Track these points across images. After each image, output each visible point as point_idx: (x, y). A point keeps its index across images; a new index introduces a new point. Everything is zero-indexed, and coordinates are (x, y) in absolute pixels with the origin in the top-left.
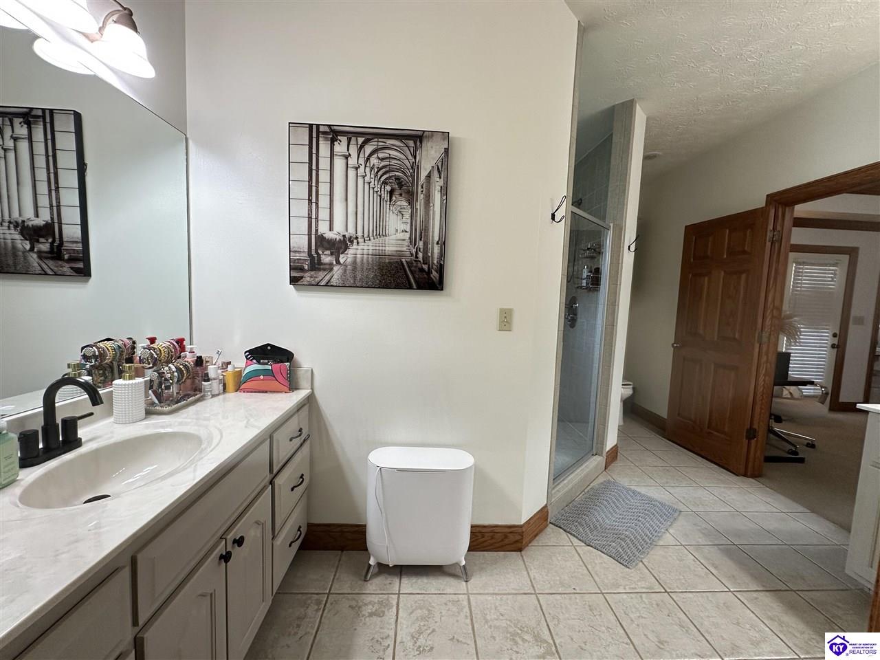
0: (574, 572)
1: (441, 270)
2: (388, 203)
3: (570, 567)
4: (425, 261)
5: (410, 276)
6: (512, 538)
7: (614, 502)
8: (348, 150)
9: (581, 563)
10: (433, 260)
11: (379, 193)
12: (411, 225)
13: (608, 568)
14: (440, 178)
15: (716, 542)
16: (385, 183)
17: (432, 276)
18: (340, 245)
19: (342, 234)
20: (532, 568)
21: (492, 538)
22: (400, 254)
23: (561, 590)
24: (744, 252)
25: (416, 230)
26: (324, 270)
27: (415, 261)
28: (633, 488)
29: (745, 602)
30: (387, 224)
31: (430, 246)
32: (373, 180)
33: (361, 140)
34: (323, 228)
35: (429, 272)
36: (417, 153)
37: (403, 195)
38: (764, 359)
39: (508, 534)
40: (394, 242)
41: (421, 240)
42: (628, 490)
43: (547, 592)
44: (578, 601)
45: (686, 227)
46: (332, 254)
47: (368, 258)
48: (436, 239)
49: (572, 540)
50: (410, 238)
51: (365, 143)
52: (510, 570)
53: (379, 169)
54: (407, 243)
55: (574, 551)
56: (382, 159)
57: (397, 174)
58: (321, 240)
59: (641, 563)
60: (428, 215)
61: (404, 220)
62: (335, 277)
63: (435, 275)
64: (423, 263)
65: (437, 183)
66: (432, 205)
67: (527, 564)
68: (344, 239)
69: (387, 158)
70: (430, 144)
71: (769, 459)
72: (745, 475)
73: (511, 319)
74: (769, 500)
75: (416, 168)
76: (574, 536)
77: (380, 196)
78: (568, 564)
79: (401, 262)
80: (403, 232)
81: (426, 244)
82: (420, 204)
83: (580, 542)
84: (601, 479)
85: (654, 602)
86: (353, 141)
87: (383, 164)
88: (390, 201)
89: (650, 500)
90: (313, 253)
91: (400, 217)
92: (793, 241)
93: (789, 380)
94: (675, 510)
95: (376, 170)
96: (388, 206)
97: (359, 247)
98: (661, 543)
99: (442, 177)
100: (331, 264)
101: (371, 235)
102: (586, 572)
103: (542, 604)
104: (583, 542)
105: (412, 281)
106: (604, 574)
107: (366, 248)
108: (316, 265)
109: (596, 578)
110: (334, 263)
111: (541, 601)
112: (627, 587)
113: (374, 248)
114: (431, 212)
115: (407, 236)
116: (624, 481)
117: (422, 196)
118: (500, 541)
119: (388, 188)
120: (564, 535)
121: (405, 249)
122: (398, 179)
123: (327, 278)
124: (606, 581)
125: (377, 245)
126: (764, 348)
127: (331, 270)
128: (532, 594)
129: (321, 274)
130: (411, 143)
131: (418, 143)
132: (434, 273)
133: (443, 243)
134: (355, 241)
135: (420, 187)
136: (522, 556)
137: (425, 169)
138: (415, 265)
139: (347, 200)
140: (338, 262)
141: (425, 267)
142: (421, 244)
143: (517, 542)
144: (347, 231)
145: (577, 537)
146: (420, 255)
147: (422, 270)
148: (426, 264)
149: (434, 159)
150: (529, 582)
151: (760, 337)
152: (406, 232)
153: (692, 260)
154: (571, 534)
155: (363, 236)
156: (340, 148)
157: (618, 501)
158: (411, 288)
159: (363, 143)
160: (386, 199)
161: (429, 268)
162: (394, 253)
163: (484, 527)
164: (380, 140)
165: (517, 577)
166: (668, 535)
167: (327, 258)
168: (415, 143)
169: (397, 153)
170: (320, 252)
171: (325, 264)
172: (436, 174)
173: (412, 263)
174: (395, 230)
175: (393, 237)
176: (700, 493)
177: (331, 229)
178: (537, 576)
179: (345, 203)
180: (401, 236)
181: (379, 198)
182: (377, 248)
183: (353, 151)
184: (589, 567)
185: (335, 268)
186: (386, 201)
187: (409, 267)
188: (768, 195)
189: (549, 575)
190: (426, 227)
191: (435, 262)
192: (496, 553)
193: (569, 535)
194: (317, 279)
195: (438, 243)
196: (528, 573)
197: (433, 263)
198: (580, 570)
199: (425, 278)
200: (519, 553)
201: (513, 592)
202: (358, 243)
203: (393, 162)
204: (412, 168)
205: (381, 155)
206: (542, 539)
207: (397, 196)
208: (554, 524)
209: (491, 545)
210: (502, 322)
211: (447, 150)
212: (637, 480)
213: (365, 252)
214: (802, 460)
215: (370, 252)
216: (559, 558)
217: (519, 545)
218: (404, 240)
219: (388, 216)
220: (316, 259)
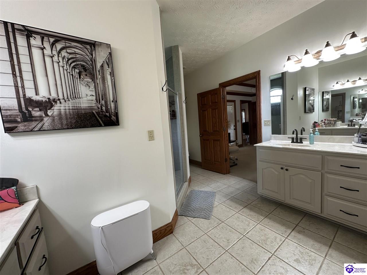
0: (194, 230)
1: (117, 115)
2: (79, 79)
3: (192, 229)
4: (107, 111)
5: (100, 120)
6: (168, 229)
7: (196, 198)
8: (43, 44)
9: (195, 226)
10: (111, 111)
11: (71, 73)
12: (96, 92)
13: (203, 223)
14: (109, 68)
15: (228, 198)
16: (74, 67)
17: (112, 119)
18: (46, 104)
19: (47, 97)
20: (179, 237)
21: (160, 233)
22: (91, 108)
23: (192, 241)
24: (216, 102)
25: (99, 95)
26: (36, 120)
27: (101, 111)
28: (200, 190)
29: (241, 214)
30: (80, 91)
31: (109, 103)
32: (65, 65)
33: (52, 40)
34: (30, 93)
35: (110, 117)
36: (93, 53)
37: (88, 75)
38: (226, 136)
39: (167, 229)
40: (86, 101)
41: (103, 100)
42: (199, 191)
43: (188, 244)
44: (199, 241)
45: (197, 94)
46: (40, 110)
47: (70, 111)
48: (112, 99)
49: (189, 218)
50: (96, 99)
51: (56, 41)
52: (171, 243)
53: (69, 59)
54: (94, 102)
55: (191, 223)
56: (70, 54)
57: (82, 63)
58: (29, 102)
59: (212, 216)
60: (105, 87)
61: (91, 89)
62: (46, 124)
63: (113, 118)
64: (106, 112)
65: (108, 71)
66: (106, 81)
67: (176, 237)
68: (49, 101)
69: (74, 53)
70: (100, 49)
71: (231, 166)
72: (226, 174)
73: (153, 134)
74: (234, 179)
75: (93, 61)
76: (189, 216)
77: (72, 75)
78: (191, 228)
79: (93, 113)
80: (91, 96)
81: (106, 102)
82: (99, 81)
83: (191, 218)
84: (189, 191)
85: (221, 228)
86: (46, 39)
87: (71, 56)
88: (80, 78)
89: (206, 192)
90: (24, 110)
91: (88, 87)
92: (228, 99)
93: (231, 141)
94: (214, 193)
95: (67, 60)
96: (79, 81)
97: (62, 105)
98: (215, 206)
99: (110, 67)
100: (41, 117)
101: (69, 97)
102: (198, 228)
103: (188, 250)
104: (192, 217)
105: (101, 122)
106: (204, 226)
107: (67, 105)
108: (27, 118)
109: (202, 229)
110: (44, 115)
111: (187, 249)
112: (212, 227)
113: (73, 105)
114: (107, 86)
115: (94, 98)
116: (196, 189)
117: (100, 76)
118: (164, 233)
119: (77, 71)
120: (185, 218)
121: (94, 105)
122: (83, 66)
123: (40, 125)
124: (205, 228)
125: (75, 103)
126: (225, 132)
127: (42, 120)
128: (183, 248)
129: (34, 124)
130: (88, 47)
131: (93, 47)
132: (113, 117)
133: (115, 101)
134: (58, 102)
135: (97, 72)
136: (174, 235)
137: (100, 62)
138: (101, 113)
139: (47, 76)
140: (47, 115)
141: (108, 114)
142: (103, 102)
143: (170, 230)
144: (51, 95)
145: (190, 217)
146: (104, 108)
147: (106, 116)
148: (108, 112)
149: (103, 57)
150: (181, 244)
151: (224, 129)
152: (93, 96)
153: (201, 106)
154: (187, 216)
155: (64, 98)
156: (36, 41)
157: (197, 197)
158: (100, 126)
159: (54, 41)
160: (76, 77)
161: (110, 114)
162: (88, 108)
163: (156, 230)
164: (66, 42)
165: (175, 244)
166: (215, 202)
167: (36, 113)
168: (91, 47)
169: (79, 51)
170: (30, 109)
171: (35, 117)
172: (106, 66)
173: (99, 113)
174: (86, 95)
175: (85, 99)
176: (218, 184)
177: (37, 94)
178: (182, 240)
179: (46, 78)
180: (90, 98)
181: (71, 76)
182: (75, 105)
183: (47, 45)
184: (198, 226)
185: (46, 119)
186: (77, 78)
187: (97, 115)
188: (219, 84)
189: (186, 237)
190: (104, 93)
191: (113, 111)
192: (163, 239)
193: (187, 217)
194: (30, 127)
195: (113, 101)
196: (179, 241)
197: (112, 112)
198: (196, 229)
199: (109, 120)
200: (172, 234)
201: (176, 252)
202: (60, 103)
203: (78, 56)
204: (91, 61)
205: (69, 51)
206: (179, 223)
207: (84, 76)
208: (180, 215)
209: (160, 237)
210: (150, 137)
211: (110, 54)
212: (200, 186)
213: (67, 108)
214: (236, 164)
215: (71, 108)
216: (187, 228)
217: (171, 231)
218: (92, 100)
219: (79, 86)
220: (27, 114)
